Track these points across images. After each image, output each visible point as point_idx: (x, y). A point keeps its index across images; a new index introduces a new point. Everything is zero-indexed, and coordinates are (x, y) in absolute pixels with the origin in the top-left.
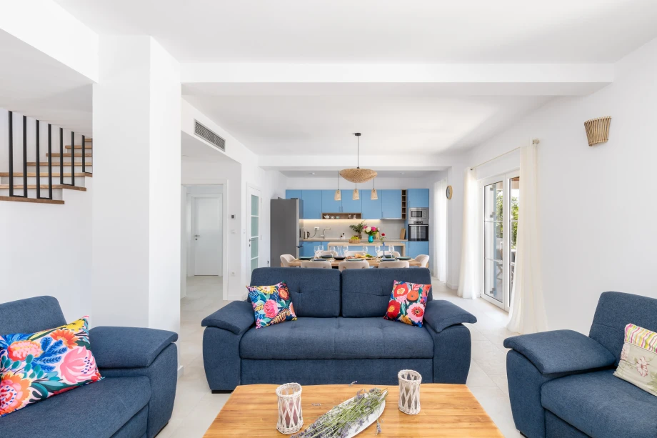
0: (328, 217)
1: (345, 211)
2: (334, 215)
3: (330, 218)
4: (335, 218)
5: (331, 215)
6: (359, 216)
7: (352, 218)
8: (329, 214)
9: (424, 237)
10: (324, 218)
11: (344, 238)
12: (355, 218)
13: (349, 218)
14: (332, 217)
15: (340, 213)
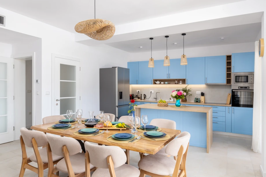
1: (172, 77)
2: (164, 81)
3: (160, 83)
4: (164, 83)
5: (161, 81)
6: (184, 81)
7: (178, 83)
8: (159, 80)
10: (155, 83)
12: (181, 83)
13: (175, 84)
14: (162, 83)
15: (168, 79)
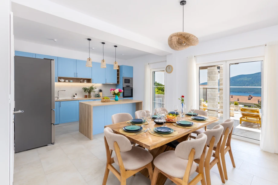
0: (63, 80)
1: (79, 76)
2: (69, 79)
3: (65, 82)
4: (69, 82)
5: (65, 79)
6: (89, 81)
7: (83, 82)
8: (63, 78)
9: (130, 95)
10: (59, 81)
11: (76, 97)
12: (86, 82)
13: (81, 82)
14: (67, 81)
15: (75, 77)
